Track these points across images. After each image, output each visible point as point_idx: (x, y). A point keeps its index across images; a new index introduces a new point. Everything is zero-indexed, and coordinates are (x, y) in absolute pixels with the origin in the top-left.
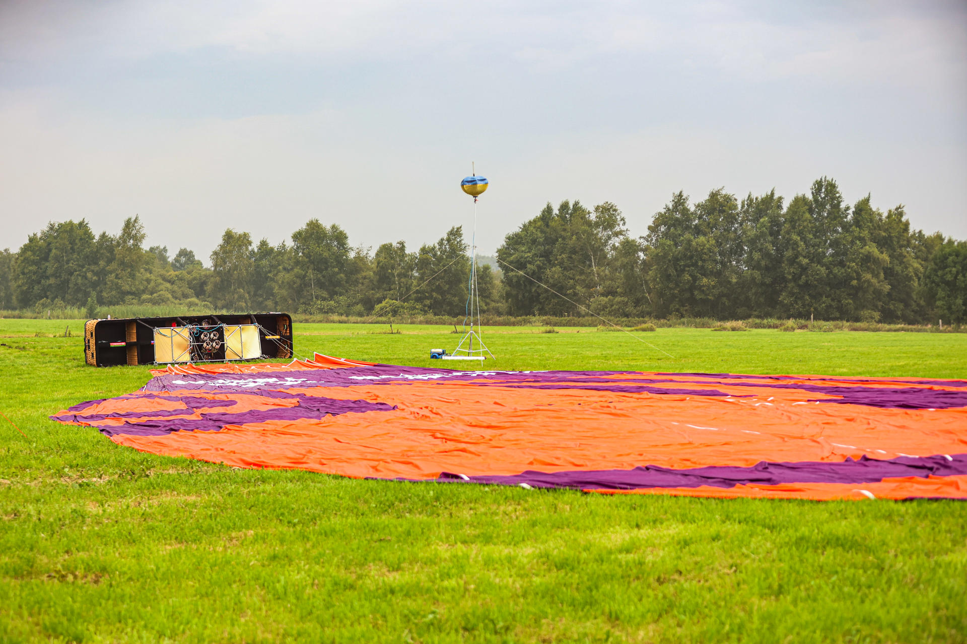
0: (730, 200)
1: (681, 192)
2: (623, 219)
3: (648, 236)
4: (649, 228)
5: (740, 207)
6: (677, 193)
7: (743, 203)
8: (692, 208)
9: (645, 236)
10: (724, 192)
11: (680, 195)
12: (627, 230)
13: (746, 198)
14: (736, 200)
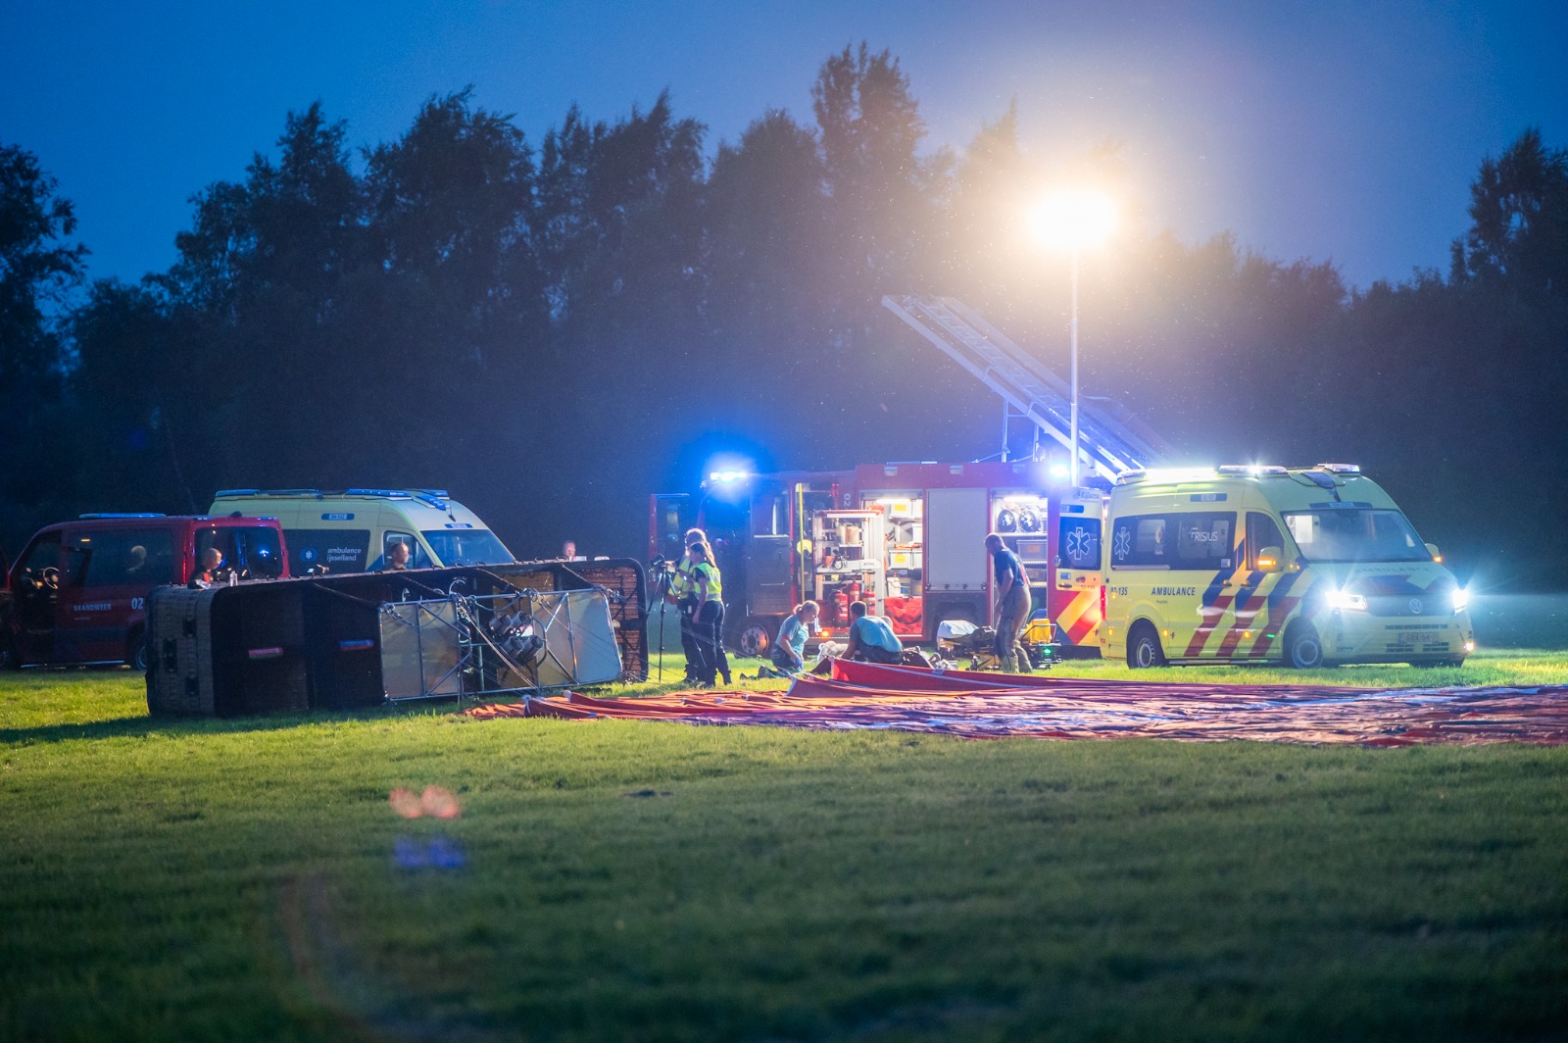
0: (497, 134)
1: (315, 107)
2: (63, 209)
3: (175, 270)
4: (184, 241)
5: (537, 160)
6: (302, 110)
7: (549, 146)
8: (359, 168)
9: (163, 271)
10: (472, 107)
11: (313, 118)
12: (81, 249)
13: (559, 128)
14: (519, 134)
